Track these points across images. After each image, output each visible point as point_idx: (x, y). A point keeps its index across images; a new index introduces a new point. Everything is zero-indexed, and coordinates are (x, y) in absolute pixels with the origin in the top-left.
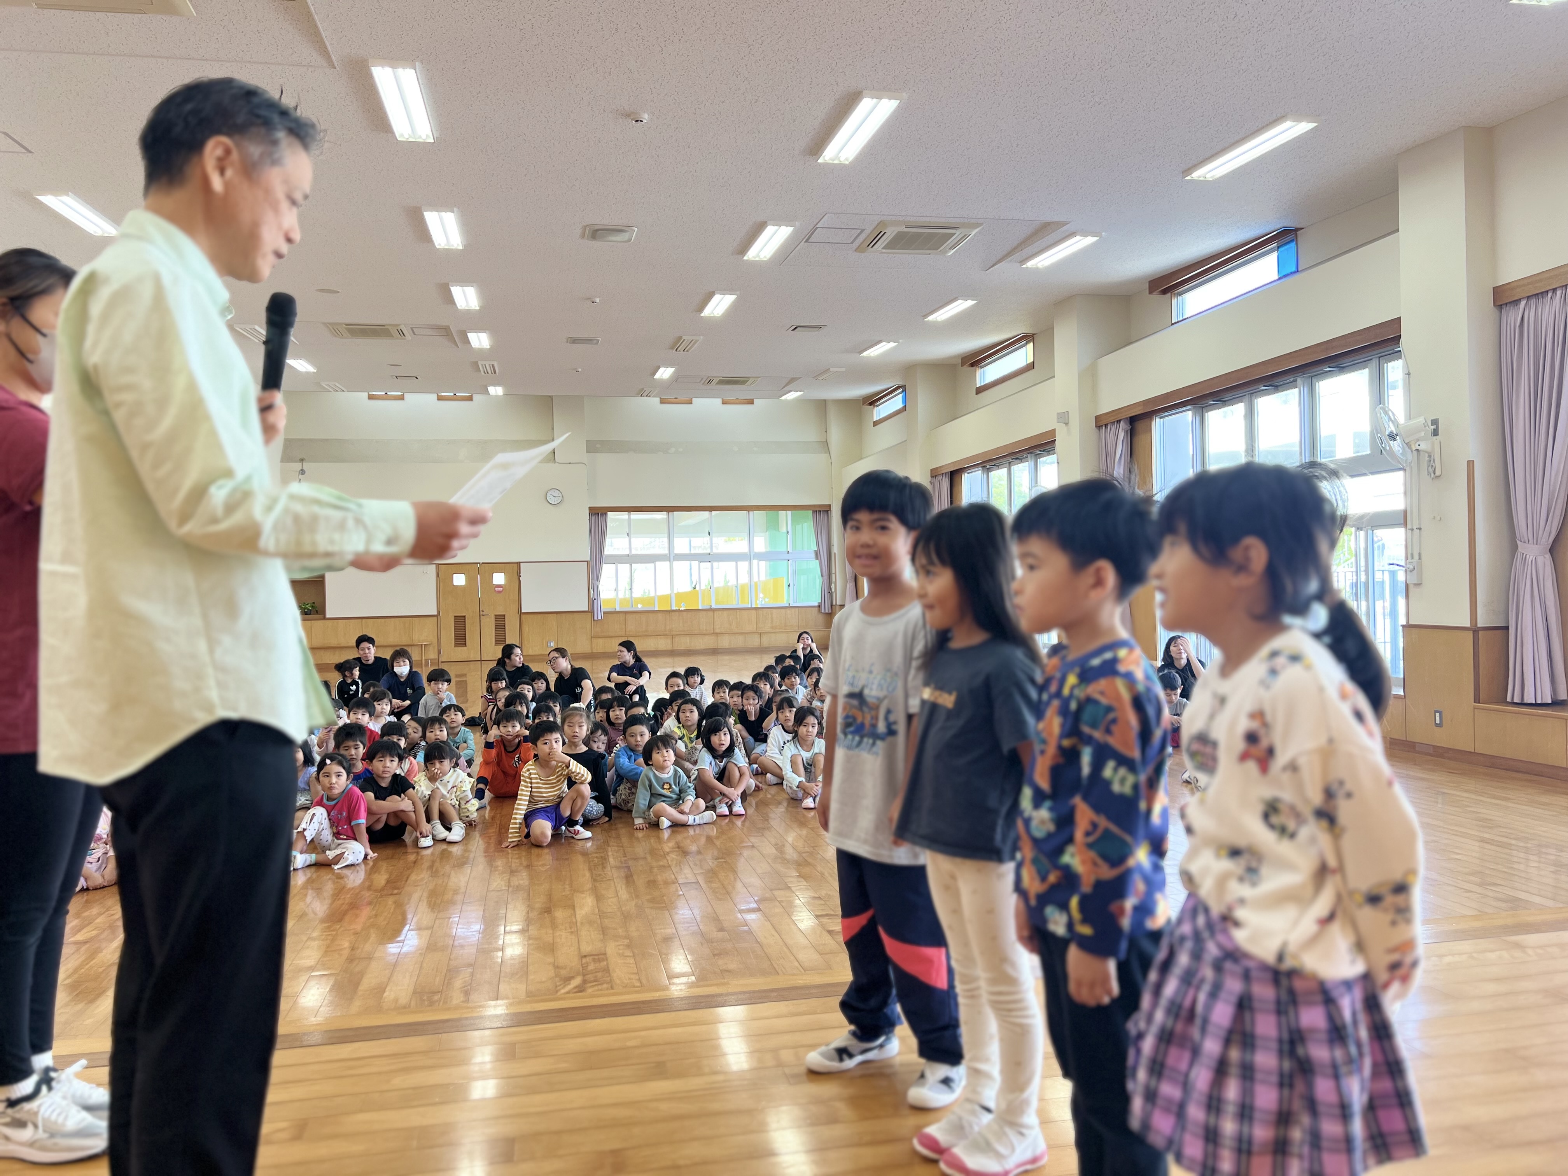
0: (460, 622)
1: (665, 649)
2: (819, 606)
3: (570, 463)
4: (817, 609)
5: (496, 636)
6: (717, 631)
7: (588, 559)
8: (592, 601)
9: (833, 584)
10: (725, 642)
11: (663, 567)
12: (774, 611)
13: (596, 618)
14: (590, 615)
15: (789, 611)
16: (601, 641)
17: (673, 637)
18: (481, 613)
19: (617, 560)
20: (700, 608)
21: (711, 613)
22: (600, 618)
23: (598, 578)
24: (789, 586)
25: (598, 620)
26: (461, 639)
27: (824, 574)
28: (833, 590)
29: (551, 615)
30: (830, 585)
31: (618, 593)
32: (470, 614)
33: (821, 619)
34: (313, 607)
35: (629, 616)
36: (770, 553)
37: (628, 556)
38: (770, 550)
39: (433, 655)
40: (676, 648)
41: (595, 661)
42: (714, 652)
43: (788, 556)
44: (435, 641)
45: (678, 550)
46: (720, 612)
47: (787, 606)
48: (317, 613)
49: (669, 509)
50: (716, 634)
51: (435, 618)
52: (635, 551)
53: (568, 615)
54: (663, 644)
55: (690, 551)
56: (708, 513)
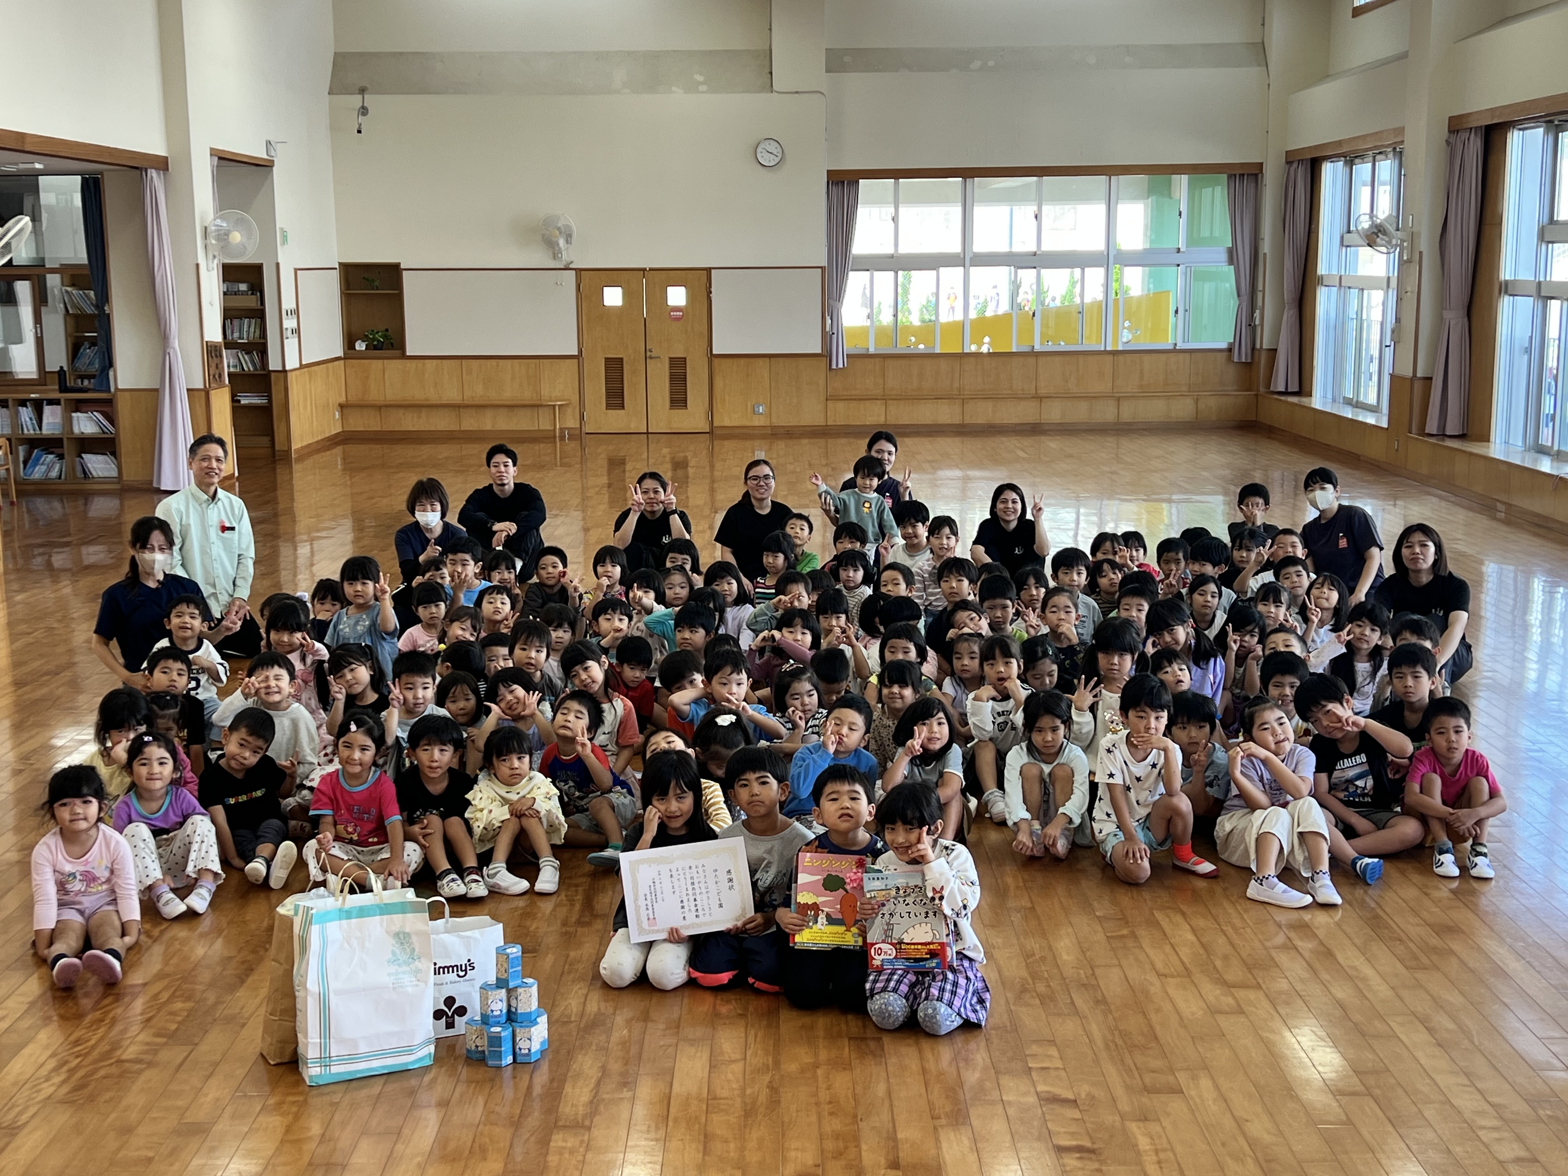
0: (615, 368)
1: (949, 422)
2: (1230, 350)
3: (797, 92)
4: (1225, 354)
5: (672, 393)
6: (1042, 391)
7: (824, 263)
8: (827, 338)
9: (1258, 312)
10: (1054, 413)
11: (952, 275)
12: (1146, 358)
13: (834, 367)
14: (823, 362)
15: (1173, 357)
16: (841, 405)
17: (963, 402)
18: (648, 354)
19: (872, 264)
20: (1014, 350)
21: (1031, 360)
22: (841, 366)
23: (839, 297)
24: (1176, 312)
25: (838, 369)
26: (615, 397)
27: (1243, 291)
28: (1257, 322)
29: (761, 361)
30: (1253, 313)
31: (872, 321)
32: (630, 353)
33: (1231, 373)
34: (385, 337)
35: (890, 363)
36: (1146, 252)
37: (892, 256)
38: (1148, 246)
39: (572, 422)
40: (968, 420)
41: (830, 441)
42: (1035, 430)
43: (1178, 258)
44: (575, 398)
45: (980, 246)
46: (1049, 358)
47: (1171, 347)
48: (392, 346)
49: (967, 174)
50: (1039, 398)
51: (576, 361)
52: (904, 249)
53: (788, 361)
54: (946, 414)
55: (1002, 247)
56: (1035, 179)
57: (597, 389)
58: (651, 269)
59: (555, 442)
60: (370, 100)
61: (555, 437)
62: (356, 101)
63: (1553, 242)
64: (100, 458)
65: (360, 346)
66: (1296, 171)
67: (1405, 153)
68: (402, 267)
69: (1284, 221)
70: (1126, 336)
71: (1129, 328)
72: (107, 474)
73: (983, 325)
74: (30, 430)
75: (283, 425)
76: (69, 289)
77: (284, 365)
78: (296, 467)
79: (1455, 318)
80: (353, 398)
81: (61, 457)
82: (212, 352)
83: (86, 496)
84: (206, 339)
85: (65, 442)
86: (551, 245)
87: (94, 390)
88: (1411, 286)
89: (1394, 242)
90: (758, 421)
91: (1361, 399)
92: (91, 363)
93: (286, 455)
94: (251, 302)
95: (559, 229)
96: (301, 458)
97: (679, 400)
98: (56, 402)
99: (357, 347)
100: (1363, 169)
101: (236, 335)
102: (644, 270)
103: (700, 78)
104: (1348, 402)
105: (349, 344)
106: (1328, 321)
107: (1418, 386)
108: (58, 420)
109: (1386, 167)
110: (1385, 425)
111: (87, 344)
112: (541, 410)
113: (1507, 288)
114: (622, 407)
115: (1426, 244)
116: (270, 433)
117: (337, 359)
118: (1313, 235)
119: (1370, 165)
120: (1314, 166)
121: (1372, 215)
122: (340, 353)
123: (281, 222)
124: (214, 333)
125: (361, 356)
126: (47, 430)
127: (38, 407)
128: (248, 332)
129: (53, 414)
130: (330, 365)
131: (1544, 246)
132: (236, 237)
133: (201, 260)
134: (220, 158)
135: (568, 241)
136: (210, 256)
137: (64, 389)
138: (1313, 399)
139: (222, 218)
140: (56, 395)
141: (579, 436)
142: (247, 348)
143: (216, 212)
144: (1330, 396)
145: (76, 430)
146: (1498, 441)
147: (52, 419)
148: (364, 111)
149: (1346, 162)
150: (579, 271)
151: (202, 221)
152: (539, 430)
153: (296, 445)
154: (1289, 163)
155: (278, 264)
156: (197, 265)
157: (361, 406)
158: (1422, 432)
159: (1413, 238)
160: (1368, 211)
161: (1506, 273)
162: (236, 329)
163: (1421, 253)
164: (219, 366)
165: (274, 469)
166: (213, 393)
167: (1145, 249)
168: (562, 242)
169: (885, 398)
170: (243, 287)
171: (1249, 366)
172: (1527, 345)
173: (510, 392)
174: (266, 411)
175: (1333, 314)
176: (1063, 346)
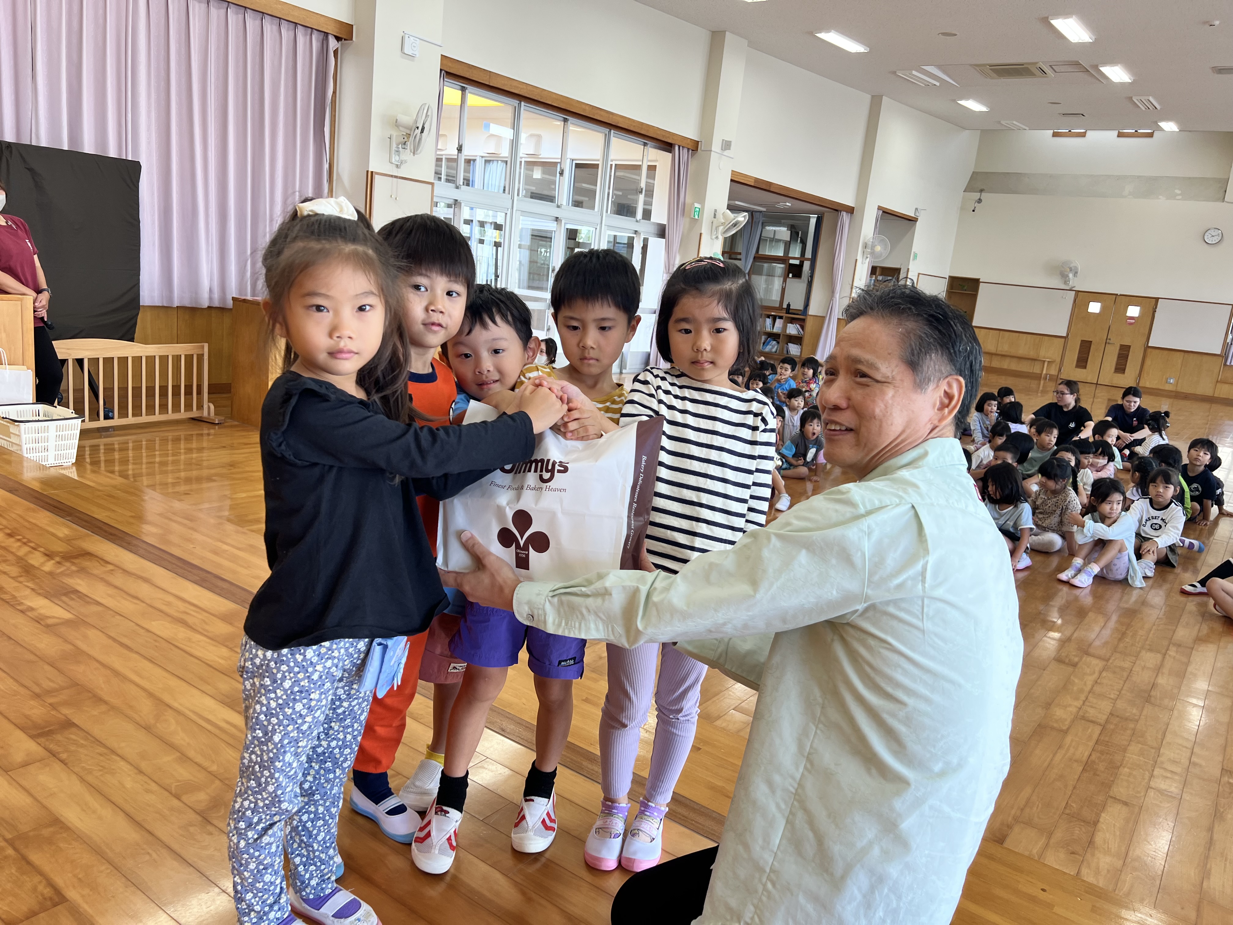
0: (1086, 347)
5: (1117, 364)
8: (1227, 346)
13: (1228, 363)
16: (1226, 387)
18: (1108, 341)
25: (1230, 366)
26: (1082, 362)
29: (1178, 353)
39: (1054, 371)
44: (1058, 360)
51: (1063, 340)
53: (1197, 356)
57: (1073, 355)
58: (1121, 295)
59: (1040, 380)
60: (984, 196)
61: (1041, 377)
62: (977, 195)
64: (795, 346)
68: (981, 280)
74: (769, 329)
81: (778, 343)
85: (782, 336)
86: (1064, 277)
90: (1168, 387)
95: (1071, 268)
97: (1120, 368)
98: (783, 318)
102: (1117, 295)
103: (1178, 191)
108: (781, 326)
112: (1036, 363)
114: (1085, 367)
123: (914, 249)
126: (776, 330)
127: (774, 318)
129: (780, 323)
132: (878, 248)
133: (860, 259)
134: (884, 212)
135: (1075, 275)
136: (865, 257)
137: (788, 312)
140: (784, 315)
143: (874, 236)
145: (788, 332)
147: (779, 325)
148: (980, 201)
150: (1077, 292)
151: (864, 239)
152: (1033, 373)
155: (908, 269)
156: (857, 260)
168: (1071, 275)
173: (1022, 351)
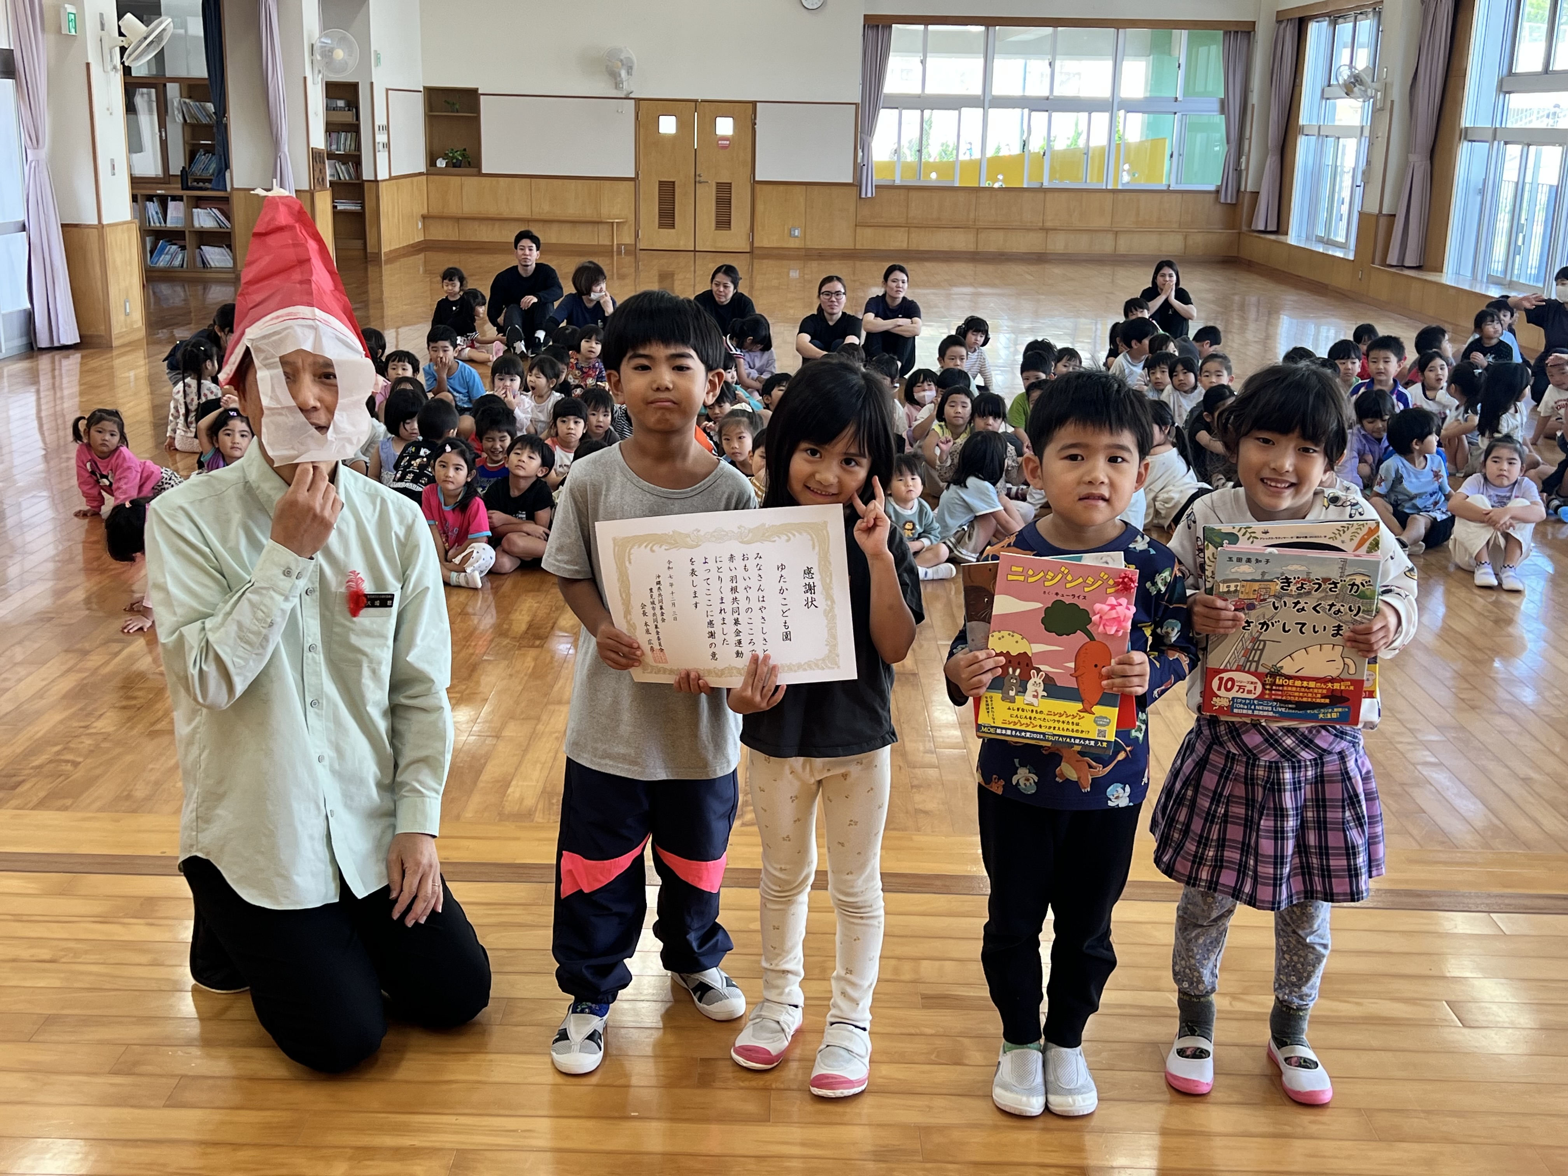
0: (667, 190)
1: (964, 249)
2: (1218, 192)
4: (1213, 195)
5: (717, 215)
6: (1049, 224)
7: (858, 100)
8: (859, 168)
9: (1244, 157)
10: (1058, 244)
11: (972, 115)
12: (1143, 196)
13: (863, 196)
14: (855, 190)
15: (1166, 197)
16: (869, 232)
17: (978, 230)
18: (698, 178)
19: (902, 103)
20: (1025, 186)
21: (1041, 196)
22: (869, 195)
23: (870, 132)
24: (1172, 156)
25: (867, 198)
26: (667, 218)
27: (1232, 137)
28: (1243, 167)
29: (798, 188)
30: (1239, 158)
31: (899, 158)
32: (682, 179)
33: (1217, 213)
34: (463, 156)
35: (913, 194)
36: (1148, 100)
37: (919, 96)
38: (1148, 95)
39: (628, 239)
40: (980, 249)
41: (858, 264)
42: (1040, 258)
43: (1174, 107)
44: (631, 217)
45: (998, 90)
46: (1056, 194)
47: (1165, 188)
48: (469, 165)
49: (989, 22)
50: (1046, 230)
51: (632, 183)
52: (930, 90)
53: (822, 188)
54: (961, 241)
55: (1017, 92)
56: (1051, 29)
57: (651, 209)
58: (703, 101)
59: (612, 256)
61: (612, 252)
63: (1509, 93)
64: (216, 249)
65: (441, 163)
66: (1285, 29)
67: (1383, 14)
68: (480, 92)
69: (1272, 74)
70: (1126, 178)
71: (1128, 172)
72: (222, 265)
73: (998, 163)
74: (156, 223)
75: (374, 229)
76: (187, 100)
77: (376, 176)
78: (386, 269)
79: (1419, 161)
80: (434, 212)
81: (183, 248)
82: (316, 157)
83: (205, 283)
84: (312, 146)
85: (187, 233)
86: (614, 75)
87: (212, 189)
88: (1382, 133)
89: (1369, 91)
90: (793, 244)
91: (1332, 237)
92: (206, 168)
93: (376, 259)
94: (347, 117)
95: (621, 61)
96: (390, 261)
97: (723, 222)
98: (179, 198)
99: (438, 165)
100: (1345, 28)
101: (334, 147)
102: (696, 101)
104: (1320, 240)
105: (431, 162)
106: (1306, 167)
107: (1383, 222)
108: (181, 215)
109: (1366, 25)
110: (1351, 257)
111: (202, 151)
112: (601, 227)
113: (1466, 135)
114: (673, 226)
115: (1398, 93)
116: (362, 236)
117: (421, 174)
118: (1297, 89)
119: (1351, 24)
120: (1302, 24)
121: (1351, 66)
122: (423, 169)
123: (375, 45)
124: (319, 140)
125: (441, 173)
126: (171, 223)
127: (163, 202)
128: (345, 144)
129: (176, 208)
130: (415, 179)
131: (1501, 96)
132: (339, 54)
133: (308, 74)
135: (629, 72)
136: (316, 72)
137: (185, 187)
138: (1289, 237)
139: (326, 36)
140: (180, 192)
141: (633, 251)
142: (343, 159)
143: (321, 32)
144: (1304, 235)
145: (197, 224)
146: (1450, 272)
147: (176, 213)
149: (1330, 21)
150: (638, 100)
151: (309, 38)
152: (598, 245)
153: (385, 249)
154: (1279, 22)
155: (372, 83)
156: (305, 78)
157: (441, 218)
158: (1383, 263)
159: (1386, 88)
160: (1348, 63)
161: (1466, 121)
162: (334, 142)
163: (1392, 102)
164: (322, 171)
165: (366, 269)
166: (317, 195)
167: (1146, 98)
168: (623, 73)
169: (909, 226)
170: (341, 103)
171: (1233, 208)
172: (1481, 187)
173: (572, 210)
174: (360, 216)
175: (1310, 162)
176: (1067, 184)
